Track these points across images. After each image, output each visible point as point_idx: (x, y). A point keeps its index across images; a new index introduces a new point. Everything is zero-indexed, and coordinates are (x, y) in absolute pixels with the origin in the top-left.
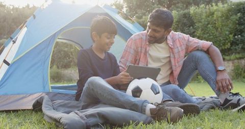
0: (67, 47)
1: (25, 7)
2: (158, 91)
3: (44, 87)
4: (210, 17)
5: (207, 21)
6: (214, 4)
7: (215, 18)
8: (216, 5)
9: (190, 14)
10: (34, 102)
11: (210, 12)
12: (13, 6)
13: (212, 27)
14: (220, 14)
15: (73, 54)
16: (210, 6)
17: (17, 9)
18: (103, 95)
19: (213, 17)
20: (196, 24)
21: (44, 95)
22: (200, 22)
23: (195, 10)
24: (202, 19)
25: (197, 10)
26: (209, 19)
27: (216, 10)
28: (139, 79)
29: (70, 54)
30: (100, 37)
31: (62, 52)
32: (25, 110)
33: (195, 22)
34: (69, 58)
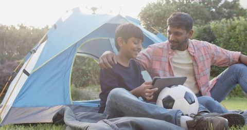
0: (85, 65)
1: (44, 27)
2: (193, 101)
3: (65, 100)
4: (232, 31)
5: (229, 36)
6: (235, 18)
7: (237, 32)
8: (238, 19)
9: (210, 29)
10: (54, 114)
11: (232, 26)
12: (33, 27)
13: (235, 41)
14: (242, 28)
15: (91, 72)
16: (231, 20)
17: (37, 30)
18: (129, 109)
19: (235, 31)
20: (218, 39)
21: (64, 106)
22: (222, 37)
23: (215, 25)
24: (223, 34)
25: (217, 25)
26: (231, 33)
27: (238, 24)
28: (170, 87)
29: (88, 72)
30: (126, 43)
31: (80, 71)
32: (44, 123)
33: (216, 36)
34: (87, 77)
